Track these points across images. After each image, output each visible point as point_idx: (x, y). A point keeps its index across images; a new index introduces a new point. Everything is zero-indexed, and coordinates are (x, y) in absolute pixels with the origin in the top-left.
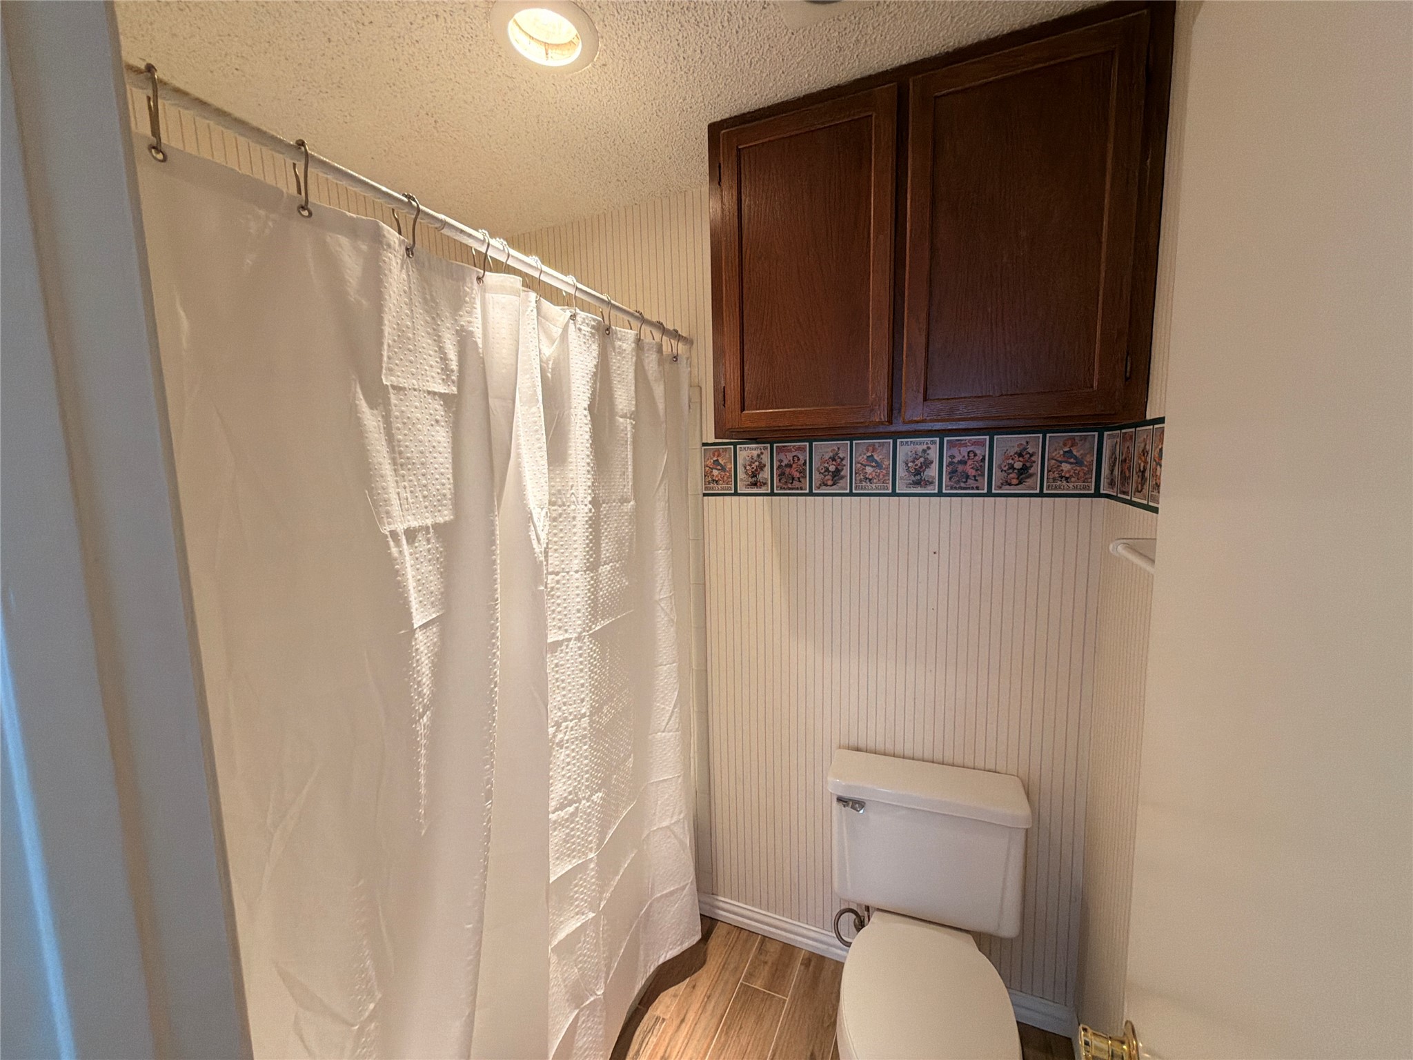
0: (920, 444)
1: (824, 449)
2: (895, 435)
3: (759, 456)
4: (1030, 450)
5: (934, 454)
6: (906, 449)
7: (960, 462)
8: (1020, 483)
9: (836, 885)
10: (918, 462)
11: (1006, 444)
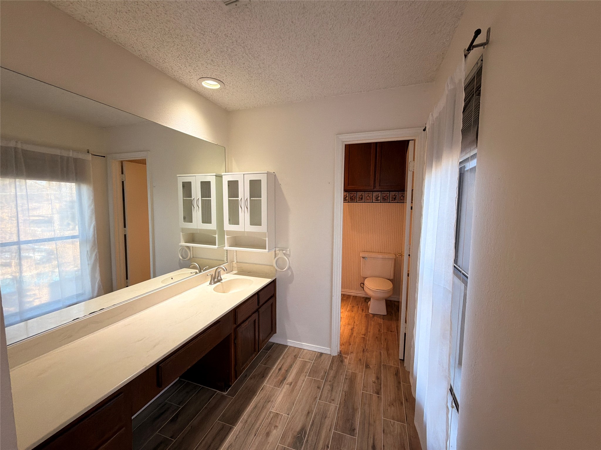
0: (377, 193)
1: (359, 194)
2: (373, 191)
3: (346, 195)
4: (396, 195)
5: (380, 195)
6: (375, 194)
7: (384, 197)
8: (394, 200)
9: (361, 274)
10: (377, 196)
11: (392, 193)
